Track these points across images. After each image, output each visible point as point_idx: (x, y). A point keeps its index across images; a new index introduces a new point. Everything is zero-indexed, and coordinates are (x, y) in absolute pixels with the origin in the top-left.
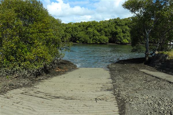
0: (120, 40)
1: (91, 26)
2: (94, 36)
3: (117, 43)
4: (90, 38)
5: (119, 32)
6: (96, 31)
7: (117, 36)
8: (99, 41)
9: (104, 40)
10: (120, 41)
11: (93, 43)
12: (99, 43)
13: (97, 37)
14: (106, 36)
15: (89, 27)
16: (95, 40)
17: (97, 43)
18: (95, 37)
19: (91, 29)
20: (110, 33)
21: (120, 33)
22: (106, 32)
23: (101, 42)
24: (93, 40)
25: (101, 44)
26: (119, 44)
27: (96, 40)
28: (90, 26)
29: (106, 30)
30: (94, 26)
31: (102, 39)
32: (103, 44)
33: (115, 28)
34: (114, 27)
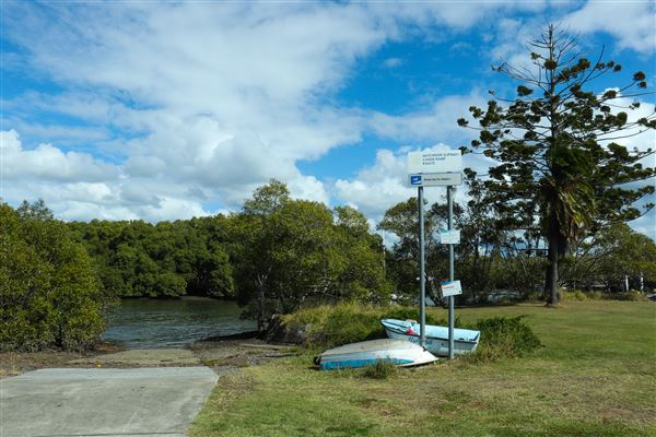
0: (222, 285)
1: (129, 237)
2: (138, 271)
3: (212, 296)
4: (125, 280)
5: (220, 260)
6: (145, 258)
7: (213, 273)
8: (156, 288)
9: (171, 286)
10: (224, 291)
11: (136, 294)
12: (154, 294)
13: (150, 277)
14: (179, 272)
15: (122, 239)
16: (143, 284)
17: (147, 295)
18: (141, 276)
19: (130, 248)
20: (192, 265)
21: (222, 264)
22: (178, 261)
23: (162, 292)
24: (134, 286)
25: (162, 297)
26: (219, 298)
27: (146, 287)
28: (126, 237)
29: (180, 253)
30: (141, 237)
31: (167, 282)
32: (169, 297)
33: (209, 247)
34: (203, 245)
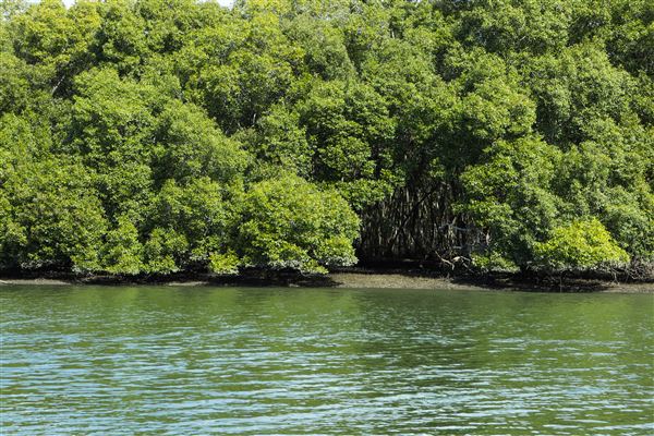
0: (511, 227)
1: (123, 47)
2: (164, 171)
3: (467, 275)
4: (111, 209)
5: (500, 121)
7: (473, 177)
8: (237, 242)
9: (296, 233)
10: (518, 251)
11: (155, 266)
12: (224, 264)
13: (210, 193)
14: (323, 174)
15: (97, 57)
16: (182, 224)
17: (196, 272)
18: (173, 192)
19: (129, 84)
20: (376, 143)
21: (511, 137)
22: (318, 129)
23: (260, 254)
24: (144, 236)
26: (491, 280)
27: (193, 236)
28: (109, 52)
29: (327, 95)
30: (169, 45)
31: (282, 215)
32: (287, 278)
33: (446, 72)
34: (422, 65)
